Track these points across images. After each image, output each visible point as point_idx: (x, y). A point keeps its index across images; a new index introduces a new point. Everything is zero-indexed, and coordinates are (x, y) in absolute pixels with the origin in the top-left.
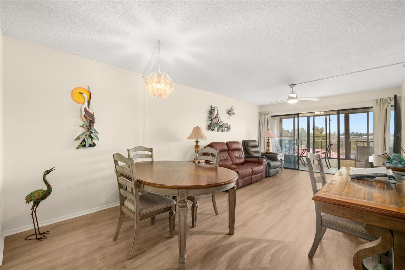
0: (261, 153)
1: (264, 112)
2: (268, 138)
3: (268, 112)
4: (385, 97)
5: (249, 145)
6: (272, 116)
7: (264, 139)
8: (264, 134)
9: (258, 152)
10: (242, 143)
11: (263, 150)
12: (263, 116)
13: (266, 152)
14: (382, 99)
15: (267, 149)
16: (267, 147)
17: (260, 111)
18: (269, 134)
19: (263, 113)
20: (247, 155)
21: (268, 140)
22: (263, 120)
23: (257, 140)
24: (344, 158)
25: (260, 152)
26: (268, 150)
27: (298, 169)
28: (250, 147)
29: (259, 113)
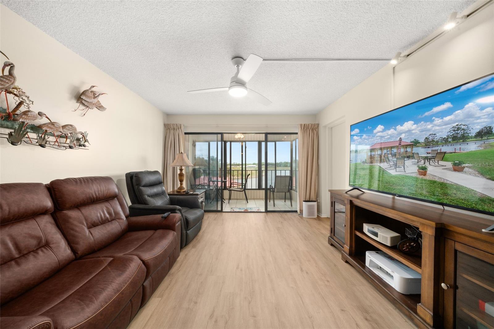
0: (169, 195)
1: (173, 124)
2: (181, 166)
3: (180, 125)
4: (307, 123)
5: (143, 183)
6: (186, 133)
7: (174, 168)
8: (173, 162)
9: (162, 193)
10: (125, 178)
11: (170, 189)
12: (172, 132)
13: (177, 192)
14: (306, 125)
15: (179, 185)
16: (179, 182)
17: (166, 123)
18: (183, 160)
19: (172, 126)
20: (137, 206)
21: (181, 170)
22: (172, 137)
23: (161, 171)
24: (257, 188)
25: (166, 192)
26: (181, 188)
27: (221, 211)
28: (145, 186)
29: (165, 125)
